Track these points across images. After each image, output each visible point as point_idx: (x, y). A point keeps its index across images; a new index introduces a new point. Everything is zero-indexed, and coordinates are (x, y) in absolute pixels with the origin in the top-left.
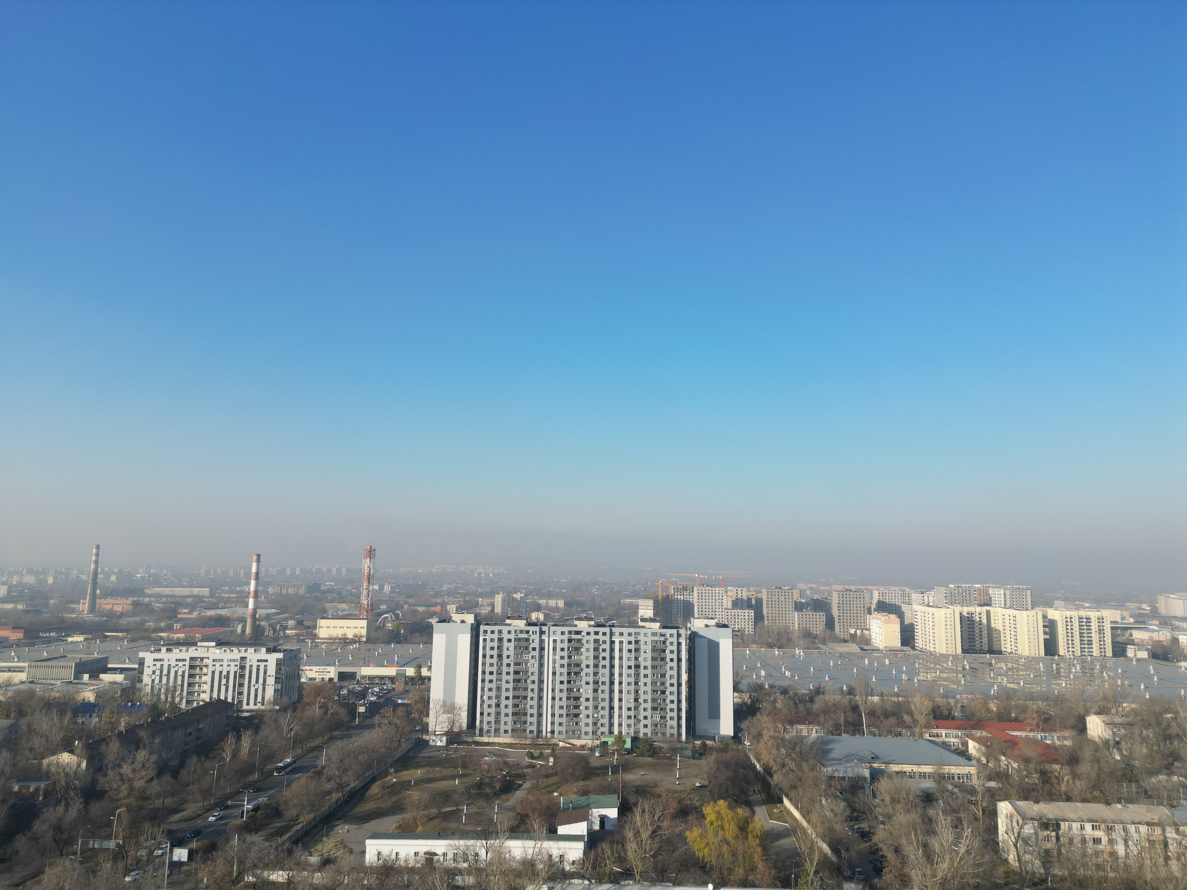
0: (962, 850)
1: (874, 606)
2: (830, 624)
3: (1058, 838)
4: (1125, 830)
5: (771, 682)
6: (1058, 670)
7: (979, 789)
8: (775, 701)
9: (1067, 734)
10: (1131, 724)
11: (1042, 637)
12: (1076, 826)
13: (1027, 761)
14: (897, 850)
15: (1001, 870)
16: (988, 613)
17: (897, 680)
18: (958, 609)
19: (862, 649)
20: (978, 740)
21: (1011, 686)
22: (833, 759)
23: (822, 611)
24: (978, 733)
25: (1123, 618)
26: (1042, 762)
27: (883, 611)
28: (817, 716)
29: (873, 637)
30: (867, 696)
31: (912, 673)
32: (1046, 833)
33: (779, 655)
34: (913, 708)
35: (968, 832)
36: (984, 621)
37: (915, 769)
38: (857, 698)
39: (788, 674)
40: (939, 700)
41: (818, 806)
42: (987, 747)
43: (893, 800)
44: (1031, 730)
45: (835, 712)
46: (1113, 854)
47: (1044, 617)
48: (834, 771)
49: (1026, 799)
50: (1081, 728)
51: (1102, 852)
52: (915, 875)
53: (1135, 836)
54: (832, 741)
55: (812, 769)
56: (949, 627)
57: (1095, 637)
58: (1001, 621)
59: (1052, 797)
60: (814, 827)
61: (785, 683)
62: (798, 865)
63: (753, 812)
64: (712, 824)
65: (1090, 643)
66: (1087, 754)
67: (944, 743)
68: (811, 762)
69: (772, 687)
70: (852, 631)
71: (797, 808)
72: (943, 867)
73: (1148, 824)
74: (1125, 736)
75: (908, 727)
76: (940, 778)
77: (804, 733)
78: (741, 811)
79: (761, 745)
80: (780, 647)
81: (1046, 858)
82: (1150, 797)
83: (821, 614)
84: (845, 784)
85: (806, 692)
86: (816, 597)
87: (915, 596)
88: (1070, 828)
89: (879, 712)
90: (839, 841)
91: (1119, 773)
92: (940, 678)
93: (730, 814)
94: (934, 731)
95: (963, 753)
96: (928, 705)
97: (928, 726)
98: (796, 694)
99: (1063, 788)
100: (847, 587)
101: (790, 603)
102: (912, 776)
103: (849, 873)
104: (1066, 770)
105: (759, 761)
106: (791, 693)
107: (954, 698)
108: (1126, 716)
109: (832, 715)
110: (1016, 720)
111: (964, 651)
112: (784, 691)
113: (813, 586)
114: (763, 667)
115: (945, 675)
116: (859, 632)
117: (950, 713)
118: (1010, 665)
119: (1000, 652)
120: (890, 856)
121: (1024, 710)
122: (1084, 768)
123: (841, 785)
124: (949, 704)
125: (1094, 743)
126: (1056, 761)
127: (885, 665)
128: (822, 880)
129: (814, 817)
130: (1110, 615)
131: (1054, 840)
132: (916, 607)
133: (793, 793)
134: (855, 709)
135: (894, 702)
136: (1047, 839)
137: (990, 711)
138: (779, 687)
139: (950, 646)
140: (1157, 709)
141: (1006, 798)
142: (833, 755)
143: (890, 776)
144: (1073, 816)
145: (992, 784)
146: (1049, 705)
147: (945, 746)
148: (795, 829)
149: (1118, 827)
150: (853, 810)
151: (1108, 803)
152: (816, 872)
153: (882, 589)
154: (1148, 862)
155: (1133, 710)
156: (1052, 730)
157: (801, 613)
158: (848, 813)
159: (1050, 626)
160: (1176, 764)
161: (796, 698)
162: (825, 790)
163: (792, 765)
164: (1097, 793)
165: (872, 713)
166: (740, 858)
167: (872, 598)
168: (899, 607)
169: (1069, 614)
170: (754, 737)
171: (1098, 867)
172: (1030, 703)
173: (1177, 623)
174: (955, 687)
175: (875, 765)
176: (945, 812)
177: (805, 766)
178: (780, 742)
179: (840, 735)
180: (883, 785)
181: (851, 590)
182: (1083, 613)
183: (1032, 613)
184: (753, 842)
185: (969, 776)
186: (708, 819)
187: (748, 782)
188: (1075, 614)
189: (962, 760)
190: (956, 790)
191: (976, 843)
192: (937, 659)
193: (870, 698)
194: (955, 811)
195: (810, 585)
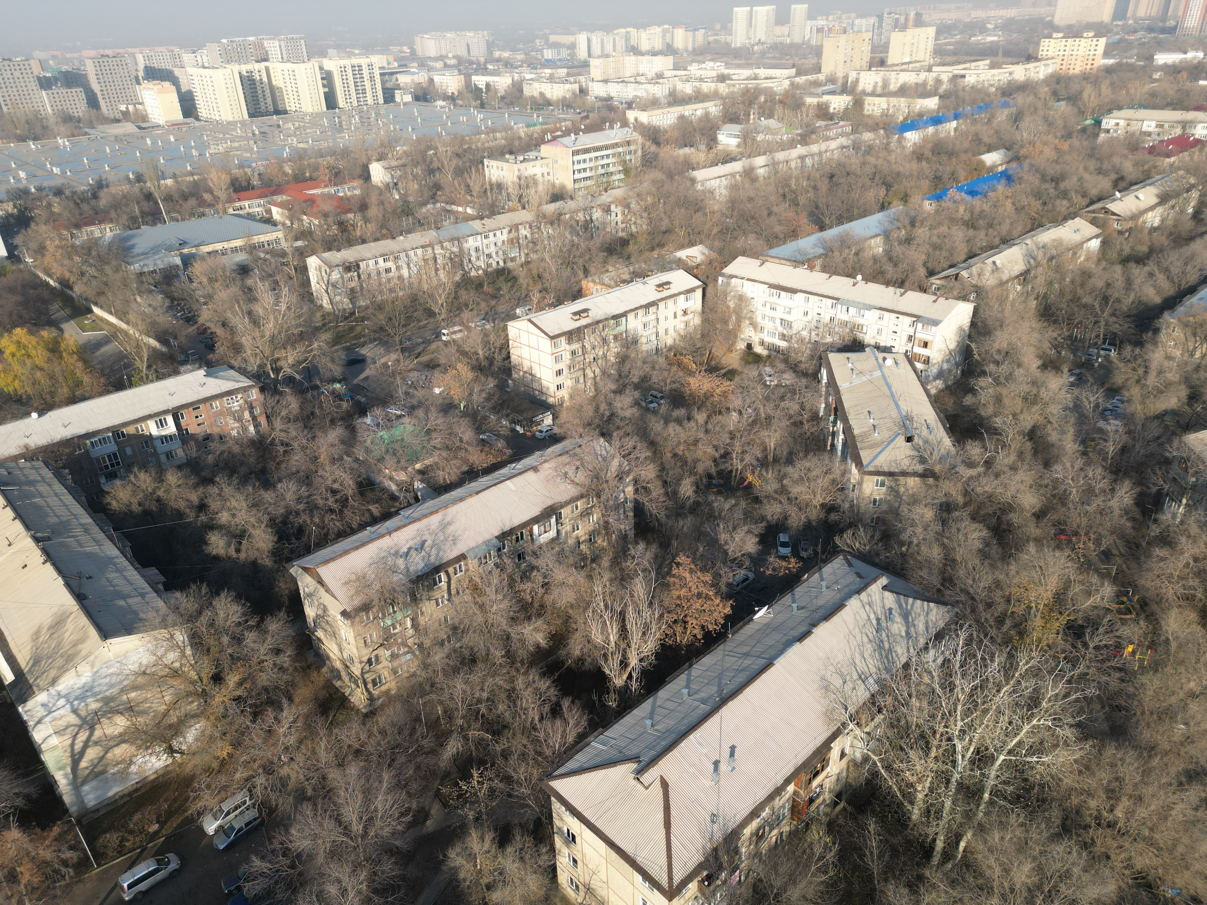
0: (283, 307)
1: (141, 74)
2: (93, 101)
3: (359, 276)
4: (407, 256)
5: (37, 184)
6: (340, 122)
7: (289, 251)
8: (49, 205)
9: (355, 184)
10: (404, 166)
11: (322, 90)
12: (371, 263)
13: (326, 215)
14: (224, 324)
15: (318, 315)
16: (267, 69)
17: (188, 157)
18: (236, 68)
19: (140, 128)
20: (280, 205)
21: (301, 145)
22: (138, 255)
23: (78, 86)
24: (279, 198)
25: (389, 63)
26: (339, 214)
27: (154, 79)
28: (107, 212)
29: (149, 112)
30: (158, 180)
31: (202, 147)
32: (349, 275)
33: (37, 149)
34: (211, 185)
35: (285, 291)
36: (265, 79)
37: (226, 245)
38: (148, 184)
39: (56, 170)
40: (235, 172)
41: (134, 306)
42: (289, 210)
43: (211, 280)
44: (325, 186)
45: (126, 205)
46: (401, 278)
47: (321, 68)
48: (142, 267)
49: (330, 250)
50: (366, 176)
51: (393, 278)
52: (246, 341)
53: (415, 259)
54: (133, 236)
55: (117, 270)
56: (230, 90)
57: (368, 85)
58: (281, 78)
59: (350, 243)
60: (135, 326)
61: (57, 182)
62: (127, 366)
63: (61, 330)
64: (13, 355)
65: (364, 92)
66: (374, 199)
67: (249, 214)
68: (114, 263)
69: (40, 189)
70: (123, 108)
71: (111, 313)
72: (270, 327)
73: (423, 247)
74: (401, 176)
75: (210, 205)
76: (252, 249)
77: (97, 234)
78: (46, 334)
79: (48, 260)
80: (35, 139)
81: (352, 295)
82: (423, 225)
83: (78, 90)
84: (158, 277)
85: (86, 188)
86: (64, 68)
87: (187, 57)
88: (367, 266)
89: (176, 195)
90: (165, 332)
91: (399, 210)
92: (231, 148)
93: (33, 340)
94: (237, 204)
95: (269, 221)
96: (225, 179)
97: (230, 201)
98: (74, 193)
99: (358, 233)
100: (102, 52)
101: (31, 79)
102: (224, 253)
103: (182, 357)
104: (359, 217)
105: (50, 276)
106: (67, 192)
107: (250, 167)
108: (400, 158)
109: (124, 208)
110: (311, 178)
111: (251, 115)
112: (58, 192)
113: (56, 53)
114: (20, 167)
115: (236, 144)
116: (131, 108)
117: (249, 183)
118: (297, 124)
119: (285, 112)
120: (219, 331)
121: (316, 168)
122: (373, 212)
123: (154, 279)
124: (246, 174)
125: (378, 187)
126: (349, 211)
127: (171, 143)
128: (156, 371)
129: (132, 317)
130: (379, 61)
131: (356, 278)
132: (190, 70)
133: (102, 300)
134: (149, 197)
135: (189, 182)
136: (351, 279)
137: (286, 174)
138: (50, 188)
139: (235, 111)
140: (422, 148)
141: (313, 253)
142: (136, 251)
143: (203, 258)
144: (369, 255)
145: (299, 243)
146: (336, 159)
147: (250, 217)
148: (114, 334)
149: (403, 255)
150: (172, 299)
151: (394, 238)
152: (149, 367)
153: (146, 51)
154: (424, 276)
155: (405, 152)
156: (343, 183)
157: (50, 92)
158: (167, 303)
159: (327, 78)
160: (439, 193)
161: (76, 198)
162: (137, 288)
163: (92, 271)
164: (384, 231)
165: (168, 198)
166: (61, 379)
167: (136, 64)
168: (171, 72)
169: (342, 62)
170: (36, 252)
171: (391, 290)
172: (320, 160)
173: (431, 64)
174: (249, 155)
175: (185, 251)
176: (262, 279)
177: (108, 269)
178: (71, 251)
179: (139, 228)
180: (198, 268)
181: (108, 56)
182: (355, 61)
183: (309, 65)
184: (71, 360)
185: (277, 240)
186: (8, 352)
187: (45, 302)
188: (347, 62)
189: (268, 227)
190: (268, 257)
191: (294, 299)
192: (224, 128)
193: (162, 182)
194: (270, 276)
195: (52, 53)
